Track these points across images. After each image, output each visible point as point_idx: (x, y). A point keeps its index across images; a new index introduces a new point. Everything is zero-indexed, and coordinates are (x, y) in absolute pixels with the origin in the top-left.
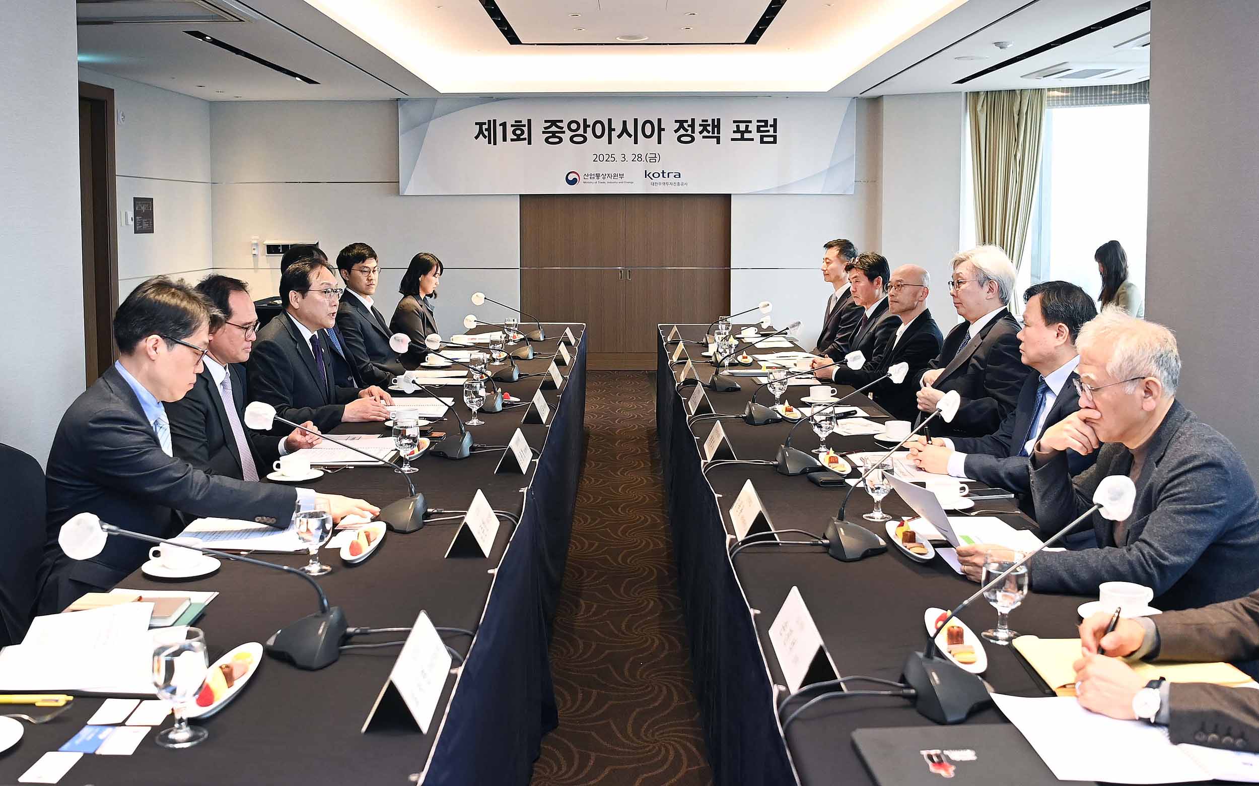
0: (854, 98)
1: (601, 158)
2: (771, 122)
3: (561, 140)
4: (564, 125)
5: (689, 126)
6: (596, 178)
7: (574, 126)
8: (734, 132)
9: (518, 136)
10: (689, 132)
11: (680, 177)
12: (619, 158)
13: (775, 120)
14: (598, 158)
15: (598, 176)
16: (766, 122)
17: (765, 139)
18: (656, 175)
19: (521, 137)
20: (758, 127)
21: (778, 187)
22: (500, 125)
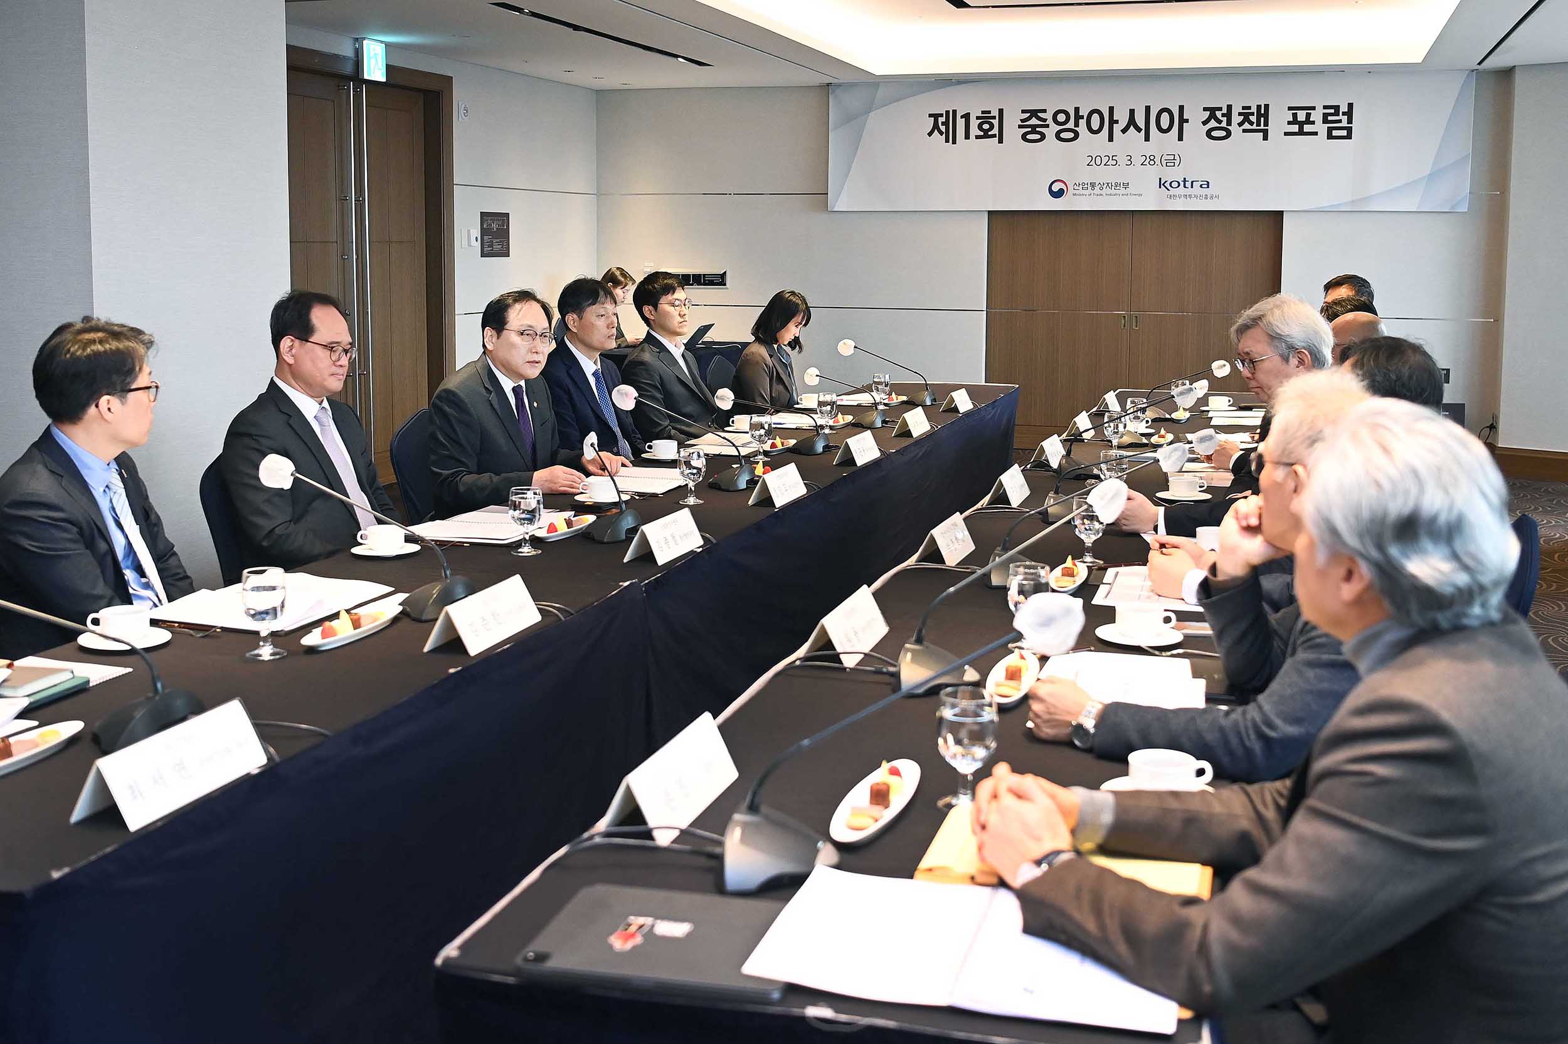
0: (1473, 71)
1: (1098, 162)
2: (1344, 108)
3: (1043, 137)
4: (1048, 116)
5: (1223, 115)
6: (1090, 188)
7: (1061, 118)
8: (1289, 123)
9: (986, 131)
10: (1224, 124)
11: (1208, 187)
12: (1122, 160)
13: (1350, 106)
14: (1093, 161)
15: (1093, 185)
16: (1337, 108)
17: (1335, 133)
18: (1175, 184)
19: (989, 133)
20: (1325, 116)
21: (1353, 201)
22: (962, 117)
